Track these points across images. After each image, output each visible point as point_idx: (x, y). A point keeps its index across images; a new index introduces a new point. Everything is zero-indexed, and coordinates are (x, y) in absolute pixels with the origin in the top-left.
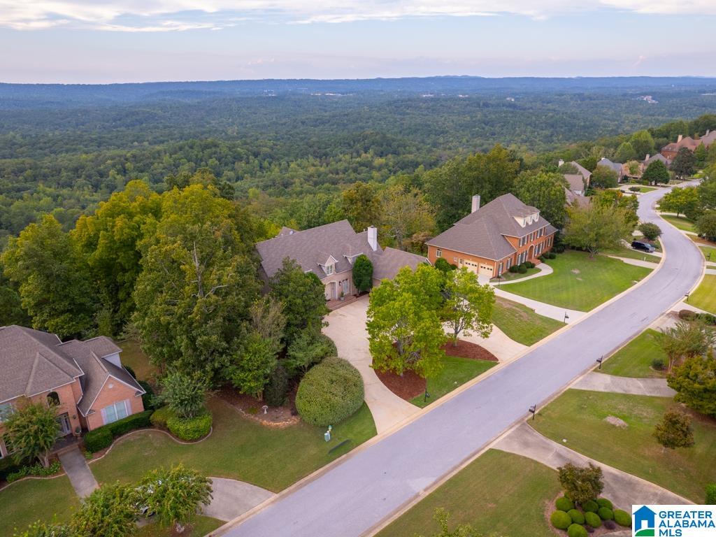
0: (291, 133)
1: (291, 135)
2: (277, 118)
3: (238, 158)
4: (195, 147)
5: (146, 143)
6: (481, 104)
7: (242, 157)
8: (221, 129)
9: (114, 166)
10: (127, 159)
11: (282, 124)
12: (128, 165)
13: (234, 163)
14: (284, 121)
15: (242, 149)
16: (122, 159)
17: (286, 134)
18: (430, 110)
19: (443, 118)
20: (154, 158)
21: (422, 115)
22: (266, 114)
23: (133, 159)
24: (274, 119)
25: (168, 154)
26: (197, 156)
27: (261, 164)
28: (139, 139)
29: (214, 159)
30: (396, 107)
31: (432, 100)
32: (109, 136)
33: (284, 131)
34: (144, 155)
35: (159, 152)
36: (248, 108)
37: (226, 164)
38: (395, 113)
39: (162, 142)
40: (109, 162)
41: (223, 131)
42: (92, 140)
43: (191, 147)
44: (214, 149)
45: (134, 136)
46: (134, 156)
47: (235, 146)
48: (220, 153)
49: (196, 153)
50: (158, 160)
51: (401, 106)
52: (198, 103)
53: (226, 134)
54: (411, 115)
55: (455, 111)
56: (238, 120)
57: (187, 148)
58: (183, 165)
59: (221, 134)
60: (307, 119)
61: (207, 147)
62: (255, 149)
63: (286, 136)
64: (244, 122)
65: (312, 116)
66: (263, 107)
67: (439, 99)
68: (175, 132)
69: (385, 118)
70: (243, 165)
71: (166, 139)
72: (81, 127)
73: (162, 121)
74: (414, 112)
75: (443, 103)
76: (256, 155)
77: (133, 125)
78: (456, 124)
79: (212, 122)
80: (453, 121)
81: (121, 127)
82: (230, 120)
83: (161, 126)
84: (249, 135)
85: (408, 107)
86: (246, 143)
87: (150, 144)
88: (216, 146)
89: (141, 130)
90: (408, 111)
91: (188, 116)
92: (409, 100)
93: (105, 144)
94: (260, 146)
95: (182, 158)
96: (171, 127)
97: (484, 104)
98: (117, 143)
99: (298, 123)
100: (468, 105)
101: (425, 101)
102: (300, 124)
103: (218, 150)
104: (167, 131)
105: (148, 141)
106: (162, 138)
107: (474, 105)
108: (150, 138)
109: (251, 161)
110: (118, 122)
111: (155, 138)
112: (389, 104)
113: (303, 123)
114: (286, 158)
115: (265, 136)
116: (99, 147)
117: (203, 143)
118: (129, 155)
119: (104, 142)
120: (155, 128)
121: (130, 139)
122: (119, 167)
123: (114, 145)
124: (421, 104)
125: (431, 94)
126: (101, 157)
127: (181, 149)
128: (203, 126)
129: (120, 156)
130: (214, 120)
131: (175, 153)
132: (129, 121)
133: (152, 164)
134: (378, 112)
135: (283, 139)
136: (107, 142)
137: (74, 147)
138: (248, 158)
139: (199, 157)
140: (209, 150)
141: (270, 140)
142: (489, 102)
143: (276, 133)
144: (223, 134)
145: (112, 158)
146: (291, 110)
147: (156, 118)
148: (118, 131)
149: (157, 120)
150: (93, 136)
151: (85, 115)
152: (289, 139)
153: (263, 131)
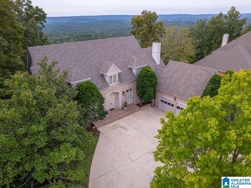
0: (119, 32)
1: (119, 33)
2: (115, 28)
4: (83, 36)
5: (67, 36)
6: (191, 23)
10: (57, 40)
11: (116, 30)
12: (58, 42)
14: (117, 29)
15: (100, 37)
16: (56, 40)
17: (118, 33)
22: (111, 27)
25: (73, 38)
28: (64, 34)
31: (172, 22)
32: (54, 33)
33: (117, 32)
34: (64, 39)
35: (69, 38)
36: (105, 24)
39: (73, 35)
40: (51, 41)
41: (95, 32)
43: (81, 36)
46: (60, 39)
48: (92, 38)
49: (83, 38)
50: (69, 41)
52: (87, 23)
53: (96, 33)
56: (101, 29)
57: (80, 36)
59: (94, 33)
60: (126, 28)
63: (117, 34)
64: (103, 29)
65: (127, 27)
66: (110, 24)
67: (175, 21)
68: (78, 32)
71: (74, 34)
72: (46, 30)
73: (74, 29)
75: (177, 23)
77: (63, 30)
79: (91, 29)
81: (59, 30)
82: (98, 28)
83: (73, 30)
84: (104, 33)
86: (102, 35)
87: (68, 36)
88: (91, 36)
89: (66, 31)
91: (83, 27)
92: (164, 21)
93: (52, 36)
94: (107, 36)
95: (78, 40)
97: (192, 23)
98: (56, 36)
99: (122, 29)
100: (186, 23)
101: (170, 22)
102: (123, 30)
104: (75, 32)
105: (67, 35)
106: (72, 34)
107: (188, 24)
108: (68, 34)
110: (59, 29)
111: (70, 34)
113: (124, 29)
115: (109, 33)
116: (50, 37)
117: (86, 35)
118: (58, 38)
119: (52, 35)
120: (71, 31)
121: (61, 34)
122: (54, 43)
123: (55, 36)
124: (168, 23)
125: (172, 20)
127: (78, 37)
128: (88, 30)
129: (55, 39)
130: (92, 28)
131: (76, 38)
132: (62, 28)
136: (53, 35)
140: (88, 37)
141: (111, 35)
142: (194, 22)
143: (114, 32)
144: (95, 33)
145: (52, 40)
146: (120, 25)
147: (72, 27)
148: (58, 32)
149: (72, 28)
150: (48, 33)
151: (48, 26)
152: (118, 35)
153: (109, 32)
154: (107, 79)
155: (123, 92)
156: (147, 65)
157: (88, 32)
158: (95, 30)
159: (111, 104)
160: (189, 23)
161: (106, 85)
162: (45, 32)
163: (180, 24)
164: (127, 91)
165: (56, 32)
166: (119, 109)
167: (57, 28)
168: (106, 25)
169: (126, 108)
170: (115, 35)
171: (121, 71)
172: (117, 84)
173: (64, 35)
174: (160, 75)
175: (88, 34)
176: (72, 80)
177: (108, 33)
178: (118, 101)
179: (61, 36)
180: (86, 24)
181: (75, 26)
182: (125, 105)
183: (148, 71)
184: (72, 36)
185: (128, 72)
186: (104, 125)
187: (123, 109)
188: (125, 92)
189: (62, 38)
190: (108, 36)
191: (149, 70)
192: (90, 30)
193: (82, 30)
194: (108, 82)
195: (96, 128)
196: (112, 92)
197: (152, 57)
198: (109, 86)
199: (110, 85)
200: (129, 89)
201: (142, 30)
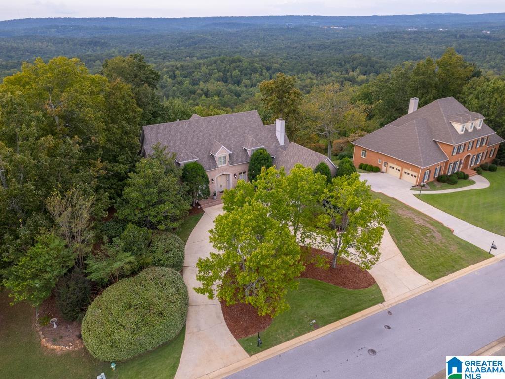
0: (299, 54)
1: (298, 56)
2: (291, 43)
3: (255, 70)
4: (225, 61)
5: (195, 58)
6: (458, 35)
7: (257, 71)
8: (248, 50)
9: (167, 72)
10: (177, 68)
11: (294, 48)
12: (177, 72)
13: (251, 74)
14: (296, 45)
15: (258, 64)
16: (174, 68)
17: (295, 55)
18: (412, 40)
19: (422, 47)
20: (196, 68)
21: (405, 44)
22: (284, 41)
23: (181, 68)
24: (289, 44)
25: (205, 66)
26: (225, 67)
27: (271, 76)
28: (191, 55)
29: (237, 71)
30: (384, 37)
31: (415, 32)
32: (172, 52)
33: (294, 53)
34: (188, 65)
35: (200, 64)
36: (271, 35)
37: (245, 75)
38: (382, 42)
39: (206, 58)
40: (165, 69)
41: (250, 51)
42: (160, 55)
43: (223, 62)
44: (238, 63)
45: (188, 53)
46: (182, 66)
47: (253, 62)
48: (242, 66)
49: (225, 65)
50: (198, 70)
51: (389, 37)
52: (238, 31)
53: (252, 54)
54: (396, 44)
55: (434, 41)
56: (263, 44)
57: (219, 61)
58: (215, 74)
59: (248, 54)
60: (313, 44)
61: (233, 61)
62: (268, 65)
63: (294, 57)
64: (267, 46)
65: (317, 43)
66: (283, 35)
67: (421, 32)
68: (217, 51)
69: (374, 46)
70: (258, 76)
71: (209, 56)
72: (157, 46)
73: (210, 43)
74: (399, 42)
75: (425, 35)
76: (268, 69)
77: (190, 46)
78: (432, 52)
79: (244, 45)
80: (430, 50)
81: (182, 47)
82: (257, 44)
83: (208, 46)
84: (268, 55)
85: (394, 37)
86: (262, 60)
87: (198, 59)
88: (240, 61)
89: (194, 49)
90: (394, 41)
91: (228, 40)
92: (396, 32)
93: (168, 58)
94: (272, 62)
95: (215, 69)
96: (214, 48)
97: (460, 36)
98: (176, 58)
99: (306, 47)
100: (446, 36)
101: (410, 33)
102: (307, 48)
103: (241, 64)
104: (211, 51)
105: (196, 56)
106: (206, 55)
108: (198, 55)
109: (264, 73)
110: (181, 43)
111: (201, 55)
112: (379, 35)
113: (309, 47)
114: (290, 72)
115: (278, 56)
116: (163, 60)
117: (231, 59)
118: (179, 65)
119: (168, 56)
120: (204, 48)
121: (185, 55)
122: (171, 73)
123: (174, 58)
124: (405, 35)
125: (415, 28)
126: (161, 66)
127: (215, 62)
128: (237, 48)
129: (173, 66)
130: (245, 43)
131: (211, 65)
132: (188, 43)
133: (194, 72)
134: (368, 41)
135: (292, 58)
137: (148, 59)
138: (262, 71)
139: (227, 68)
140: (235, 64)
141: (281, 59)
142: (465, 34)
143: (288, 54)
144: (250, 54)
145: (167, 67)
146: (303, 38)
147: (206, 41)
148: (179, 49)
149: (207, 42)
150: (161, 53)
151: (161, 38)
152: (297, 58)
153: (279, 52)
157: (236, 52)
158: (252, 48)
160: (452, 35)
162: (154, 50)
163: (432, 37)
165: (175, 51)
167: (179, 42)
168: (275, 37)
170: (288, 59)
173: (189, 57)
175: (236, 56)
177: (277, 54)
179: (184, 59)
180: (234, 33)
181: (213, 37)
184: (205, 60)
189: (186, 63)
190: (274, 61)
192: (240, 48)
193: (226, 47)
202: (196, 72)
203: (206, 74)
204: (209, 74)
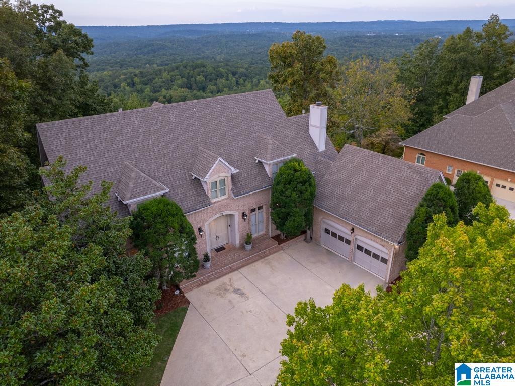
0: (263, 59)
1: (263, 61)
2: (254, 49)
3: (220, 75)
4: (188, 67)
5: (155, 66)
6: (414, 40)
7: (223, 76)
8: (211, 56)
9: (125, 80)
10: (136, 76)
11: (258, 54)
12: (136, 79)
13: (216, 80)
14: (260, 50)
15: (224, 69)
16: (133, 75)
17: (260, 60)
18: (373, 44)
19: (383, 50)
20: (157, 75)
21: (367, 47)
22: (247, 47)
23: (141, 75)
24: (252, 50)
25: (167, 72)
26: (188, 73)
27: (237, 81)
28: (150, 63)
29: (201, 76)
30: (346, 41)
31: (374, 37)
32: (129, 60)
33: (259, 58)
34: (148, 72)
35: (160, 71)
37: (211, 81)
38: (345, 46)
39: (167, 65)
40: (122, 77)
41: (213, 58)
42: (117, 63)
43: (185, 67)
44: (202, 69)
45: (147, 60)
46: (142, 73)
47: (218, 67)
48: (206, 72)
49: (188, 71)
50: (159, 77)
51: (350, 41)
52: (198, 38)
53: (215, 59)
54: (358, 48)
55: (393, 45)
56: (226, 51)
57: (181, 67)
58: (178, 80)
59: (211, 60)
61: (197, 67)
62: (234, 70)
63: (259, 62)
64: (230, 52)
66: (245, 41)
67: (380, 36)
68: (178, 58)
69: (337, 50)
70: (224, 81)
71: (170, 62)
72: (113, 54)
73: (171, 51)
74: (360, 45)
75: (383, 39)
76: (234, 74)
77: (149, 53)
78: (393, 55)
79: (207, 52)
80: (391, 53)
81: (140, 54)
82: (220, 50)
83: (168, 54)
84: (232, 60)
85: (356, 41)
86: (227, 65)
87: (158, 66)
88: (204, 66)
89: (154, 56)
90: (356, 45)
91: (189, 47)
92: (357, 36)
93: (125, 66)
94: (238, 67)
95: (177, 75)
96: (176, 54)
97: (416, 40)
98: (134, 65)
100: (403, 40)
101: (369, 37)
103: (205, 69)
104: (172, 58)
105: (156, 64)
106: (167, 62)
107: (408, 41)
108: (158, 62)
109: (230, 79)
110: (139, 51)
111: (162, 62)
112: (341, 39)
114: (258, 77)
115: (243, 61)
116: (121, 68)
117: (194, 64)
118: (137, 72)
119: (125, 64)
120: (164, 55)
121: (144, 62)
122: (129, 81)
123: (132, 66)
124: (366, 39)
125: (373, 33)
126: (117, 73)
127: (177, 68)
128: (200, 55)
129: (131, 73)
130: (207, 50)
131: (173, 71)
132: (146, 50)
133: (154, 79)
134: (332, 45)
135: (257, 63)
136: (127, 64)
137: (103, 67)
138: (228, 76)
139: (190, 74)
140: (199, 69)
141: (246, 64)
142: (420, 38)
143: (252, 59)
144: (213, 60)
145: (125, 74)
146: (266, 43)
147: (166, 48)
148: (137, 57)
149: (166, 50)
150: (118, 61)
151: (117, 46)
152: (262, 63)
153: (243, 58)
154: (208, 189)
155: (244, 214)
156: (295, 155)
157: (199, 58)
158: (215, 55)
159: (217, 237)
160: (408, 39)
161: (205, 201)
162: (110, 58)
163: (391, 41)
164: (253, 210)
165: (133, 58)
166: (234, 248)
167: (137, 50)
168: (237, 43)
169: (249, 247)
170: (254, 64)
171: (238, 171)
172: (230, 197)
173: (149, 64)
174: (324, 175)
175: (199, 62)
176: (129, 195)
177: (241, 59)
178: (233, 231)
179: (143, 66)
180: (195, 40)
181: (173, 45)
182: (248, 239)
183: (296, 171)
184: (166, 67)
185: (255, 171)
186: (199, 286)
187: (242, 247)
188: (247, 213)
189: (145, 71)
190: (239, 66)
191: (297, 167)
192: (203, 54)
193: (188, 54)
194: (209, 195)
195: (181, 292)
196: (219, 215)
197: (309, 136)
198: (210, 203)
199: (213, 201)
200: (256, 207)
201: (292, 74)
202: (157, 79)
203: (168, 80)
204: (171, 80)
